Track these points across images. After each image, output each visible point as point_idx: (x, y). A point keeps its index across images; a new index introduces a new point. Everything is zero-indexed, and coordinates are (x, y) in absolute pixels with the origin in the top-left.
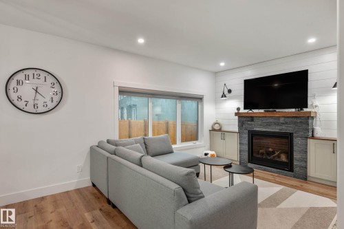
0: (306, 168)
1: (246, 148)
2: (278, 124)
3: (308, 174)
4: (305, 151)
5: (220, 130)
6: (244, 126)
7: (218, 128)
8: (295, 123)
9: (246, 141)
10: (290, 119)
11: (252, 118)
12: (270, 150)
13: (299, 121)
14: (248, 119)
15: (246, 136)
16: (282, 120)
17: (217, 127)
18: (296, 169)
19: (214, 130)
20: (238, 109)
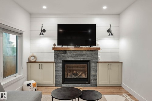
0: (97, 80)
1: (60, 73)
2: (82, 55)
3: (98, 83)
4: (96, 70)
5: (35, 62)
6: (59, 58)
7: (34, 60)
8: (91, 54)
9: (60, 68)
10: (89, 52)
11: (65, 52)
12: (75, 72)
13: (93, 53)
14: (62, 52)
15: (60, 64)
16: (84, 53)
17: (32, 59)
18: (92, 81)
19: (30, 62)
20: (55, 45)
